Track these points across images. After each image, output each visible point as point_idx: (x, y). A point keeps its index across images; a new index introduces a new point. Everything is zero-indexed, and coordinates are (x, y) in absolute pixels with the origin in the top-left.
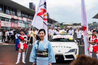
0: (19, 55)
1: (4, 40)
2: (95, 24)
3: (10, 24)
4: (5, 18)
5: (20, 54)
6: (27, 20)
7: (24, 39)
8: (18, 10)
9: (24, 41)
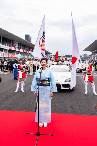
0: (18, 84)
1: (2, 69)
2: (86, 56)
3: (8, 54)
4: (3, 49)
5: (19, 82)
6: (24, 51)
7: (22, 68)
8: (15, 42)
9: (22, 70)
